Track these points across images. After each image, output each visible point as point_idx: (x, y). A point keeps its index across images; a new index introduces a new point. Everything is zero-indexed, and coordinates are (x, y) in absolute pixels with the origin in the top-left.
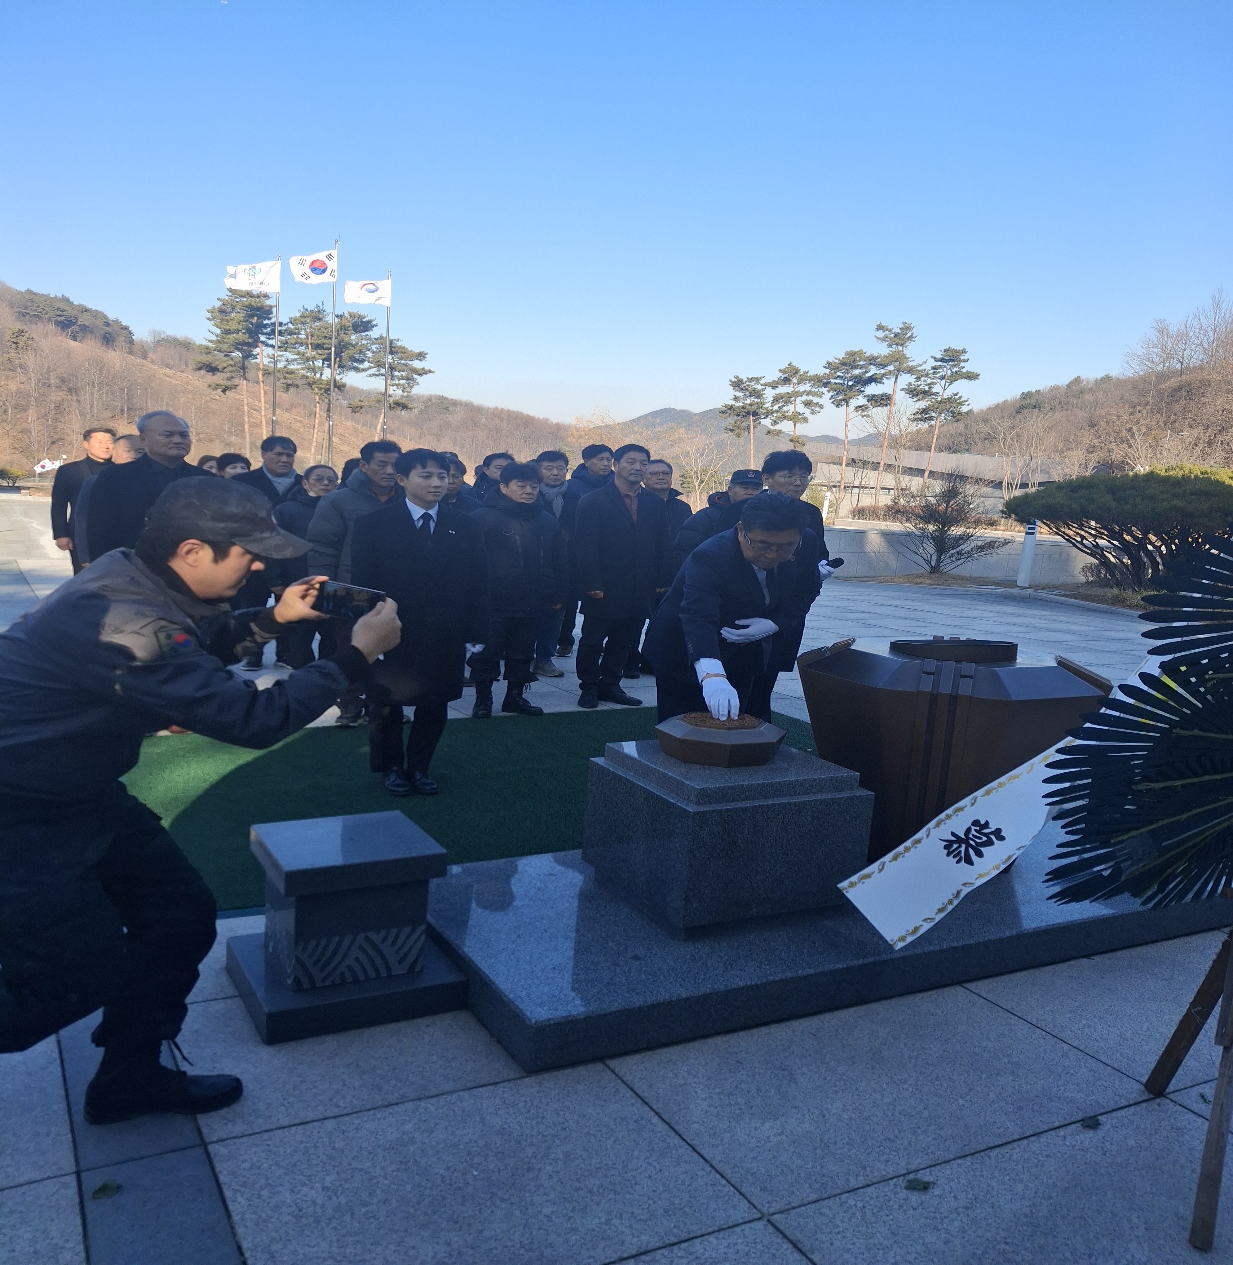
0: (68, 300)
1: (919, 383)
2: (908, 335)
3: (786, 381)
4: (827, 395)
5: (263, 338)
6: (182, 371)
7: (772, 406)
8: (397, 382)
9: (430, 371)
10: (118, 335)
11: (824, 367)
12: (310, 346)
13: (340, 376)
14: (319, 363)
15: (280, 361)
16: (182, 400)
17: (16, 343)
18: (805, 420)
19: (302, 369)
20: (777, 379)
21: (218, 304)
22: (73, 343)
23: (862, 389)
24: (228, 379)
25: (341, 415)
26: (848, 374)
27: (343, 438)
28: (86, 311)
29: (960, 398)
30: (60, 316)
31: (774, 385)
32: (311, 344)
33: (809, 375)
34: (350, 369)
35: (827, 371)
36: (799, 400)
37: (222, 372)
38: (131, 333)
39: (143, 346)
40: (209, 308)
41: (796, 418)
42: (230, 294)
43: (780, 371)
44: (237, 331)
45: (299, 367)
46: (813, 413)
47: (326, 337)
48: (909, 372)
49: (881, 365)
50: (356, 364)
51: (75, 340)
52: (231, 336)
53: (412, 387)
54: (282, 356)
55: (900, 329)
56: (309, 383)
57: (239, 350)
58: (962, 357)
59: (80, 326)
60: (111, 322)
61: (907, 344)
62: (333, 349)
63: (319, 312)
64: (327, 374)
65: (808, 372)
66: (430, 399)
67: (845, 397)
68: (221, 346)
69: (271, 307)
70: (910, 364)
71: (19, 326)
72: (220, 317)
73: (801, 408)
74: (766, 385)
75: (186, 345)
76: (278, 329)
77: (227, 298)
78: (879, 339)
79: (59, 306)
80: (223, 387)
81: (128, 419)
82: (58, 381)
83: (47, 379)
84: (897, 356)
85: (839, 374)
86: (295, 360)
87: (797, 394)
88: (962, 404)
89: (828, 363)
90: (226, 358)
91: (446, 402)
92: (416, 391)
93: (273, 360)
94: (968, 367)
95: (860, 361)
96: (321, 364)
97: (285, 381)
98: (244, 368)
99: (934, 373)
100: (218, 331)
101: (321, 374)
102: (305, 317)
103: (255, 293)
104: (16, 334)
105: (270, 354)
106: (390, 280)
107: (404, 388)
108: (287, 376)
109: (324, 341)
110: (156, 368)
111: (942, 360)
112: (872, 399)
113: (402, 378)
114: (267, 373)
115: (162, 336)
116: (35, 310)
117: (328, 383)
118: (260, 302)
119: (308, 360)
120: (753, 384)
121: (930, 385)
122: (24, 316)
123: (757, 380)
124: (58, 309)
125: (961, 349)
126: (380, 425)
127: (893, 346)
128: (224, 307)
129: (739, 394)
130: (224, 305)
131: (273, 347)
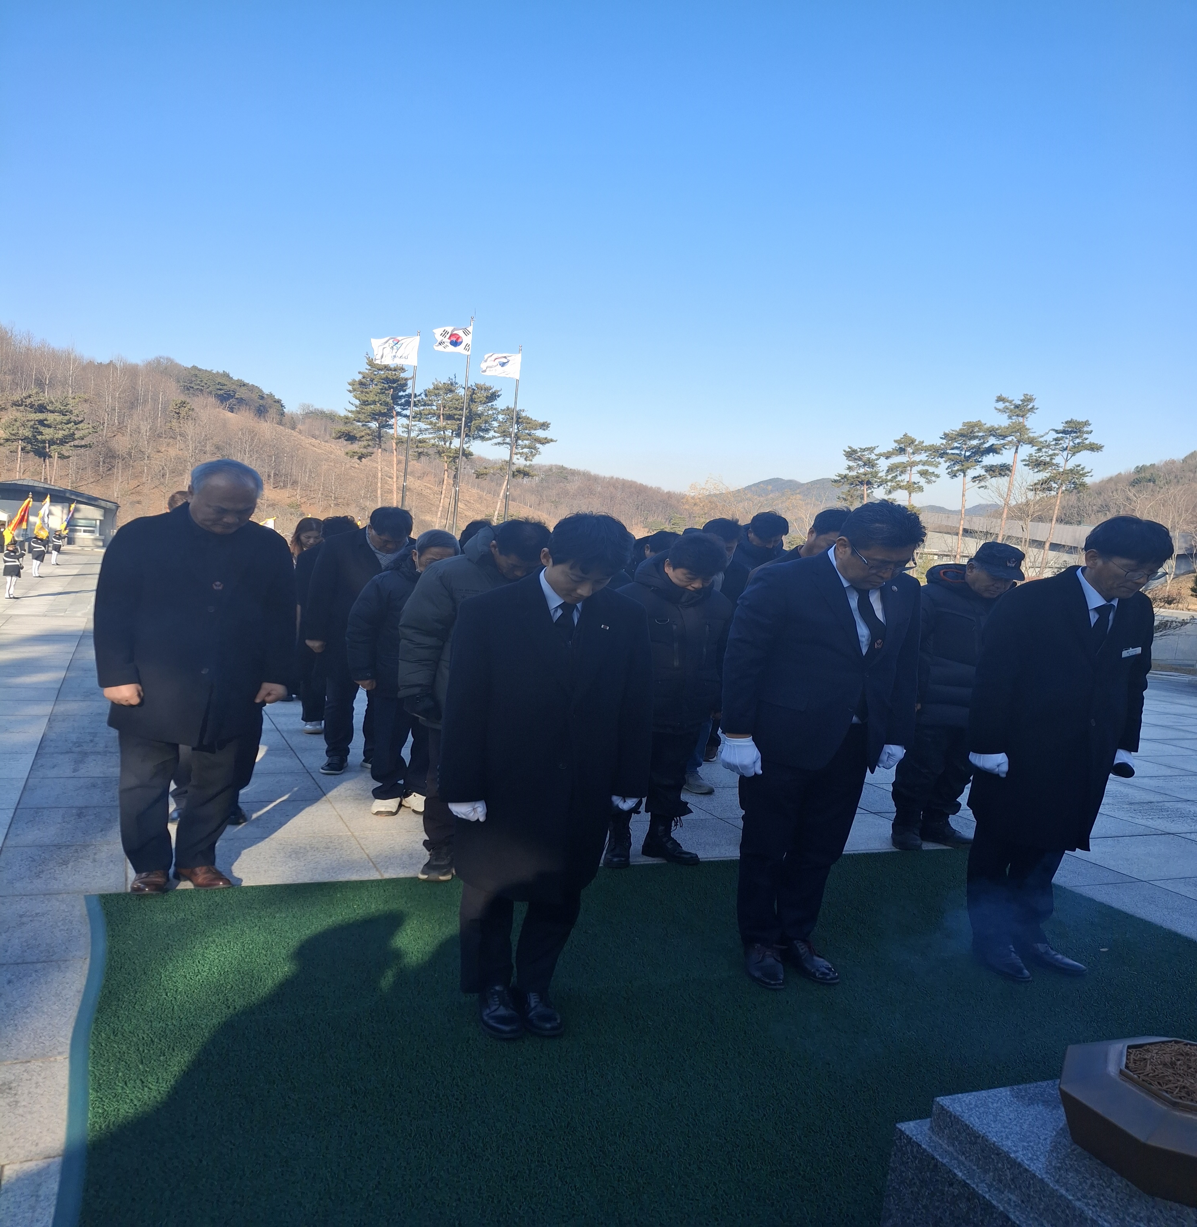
0: (228, 376)
1: (1040, 454)
2: (1030, 407)
3: (902, 451)
4: (943, 467)
5: (398, 409)
6: (327, 441)
7: (887, 476)
8: (521, 451)
9: (552, 441)
10: (270, 407)
11: (941, 438)
12: (441, 416)
13: (467, 445)
14: (448, 433)
15: (413, 430)
16: (325, 467)
17: (178, 413)
18: (921, 489)
19: (434, 438)
20: (891, 450)
21: (359, 377)
22: (230, 414)
23: (980, 460)
24: (365, 447)
25: (468, 483)
26: (965, 444)
27: (469, 505)
28: (244, 385)
29: (1083, 469)
30: (220, 389)
31: (888, 456)
32: (443, 414)
33: (924, 444)
34: (477, 438)
35: (944, 441)
36: (915, 469)
37: (359, 441)
38: (282, 406)
39: (292, 418)
40: (350, 381)
41: (912, 487)
42: (369, 367)
43: (895, 441)
44: (374, 402)
45: (431, 436)
46: (929, 482)
47: (456, 409)
48: (1030, 443)
49: (1001, 436)
50: (481, 434)
51: (232, 412)
52: (369, 407)
53: (534, 456)
54: (415, 425)
55: (1021, 401)
56: (439, 452)
57: (376, 420)
58: (1085, 429)
59: (237, 399)
60: (265, 396)
61: (1028, 415)
62: (464, 419)
63: (452, 384)
64: (456, 443)
65: (923, 442)
66: (550, 469)
67: (962, 468)
68: (360, 416)
69: (406, 379)
70: (1031, 435)
71: (182, 398)
72: (361, 389)
73: (916, 478)
74: (880, 455)
75: (331, 417)
76: (412, 400)
77: (367, 371)
78: (1000, 410)
79: (220, 381)
80: (360, 455)
81: (274, 484)
82: (213, 448)
83: (203, 446)
84: (1018, 428)
85: (956, 445)
86: (426, 430)
87: (913, 464)
88: (1084, 475)
89: (945, 434)
90: (363, 428)
91: (565, 471)
92: (537, 460)
93: (407, 430)
94: (1091, 439)
95: (978, 432)
96: (450, 434)
97: (417, 450)
98: (380, 437)
99: (1056, 444)
100: (357, 402)
101: (451, 443)
102: (438, 389)
103: (392, 366)
104: (179, 405)
105: (405, 424)
106: (520, 355)
107: (527, 457)
108: (420, 445)
109: (454, 412)
110: (303, 438)
111: (1064, 432)
112: (991, 470)
113: (525, 447)
114: (400, 441)
115: (311, 409)
116: (199, 385)
117: (457, 451)
118: (395, 374)
119: (439, 429)
120: (866, 453)
121: (1052, 456)
122: (188, 389)
123: (871, 450)
124: (219, 383)
125: (1084, 420)
126: (503, 491)
127: (1013, 418)
128: (364, 380)
129: (851, 464)
130: (364, 377)
131: (406, 416)
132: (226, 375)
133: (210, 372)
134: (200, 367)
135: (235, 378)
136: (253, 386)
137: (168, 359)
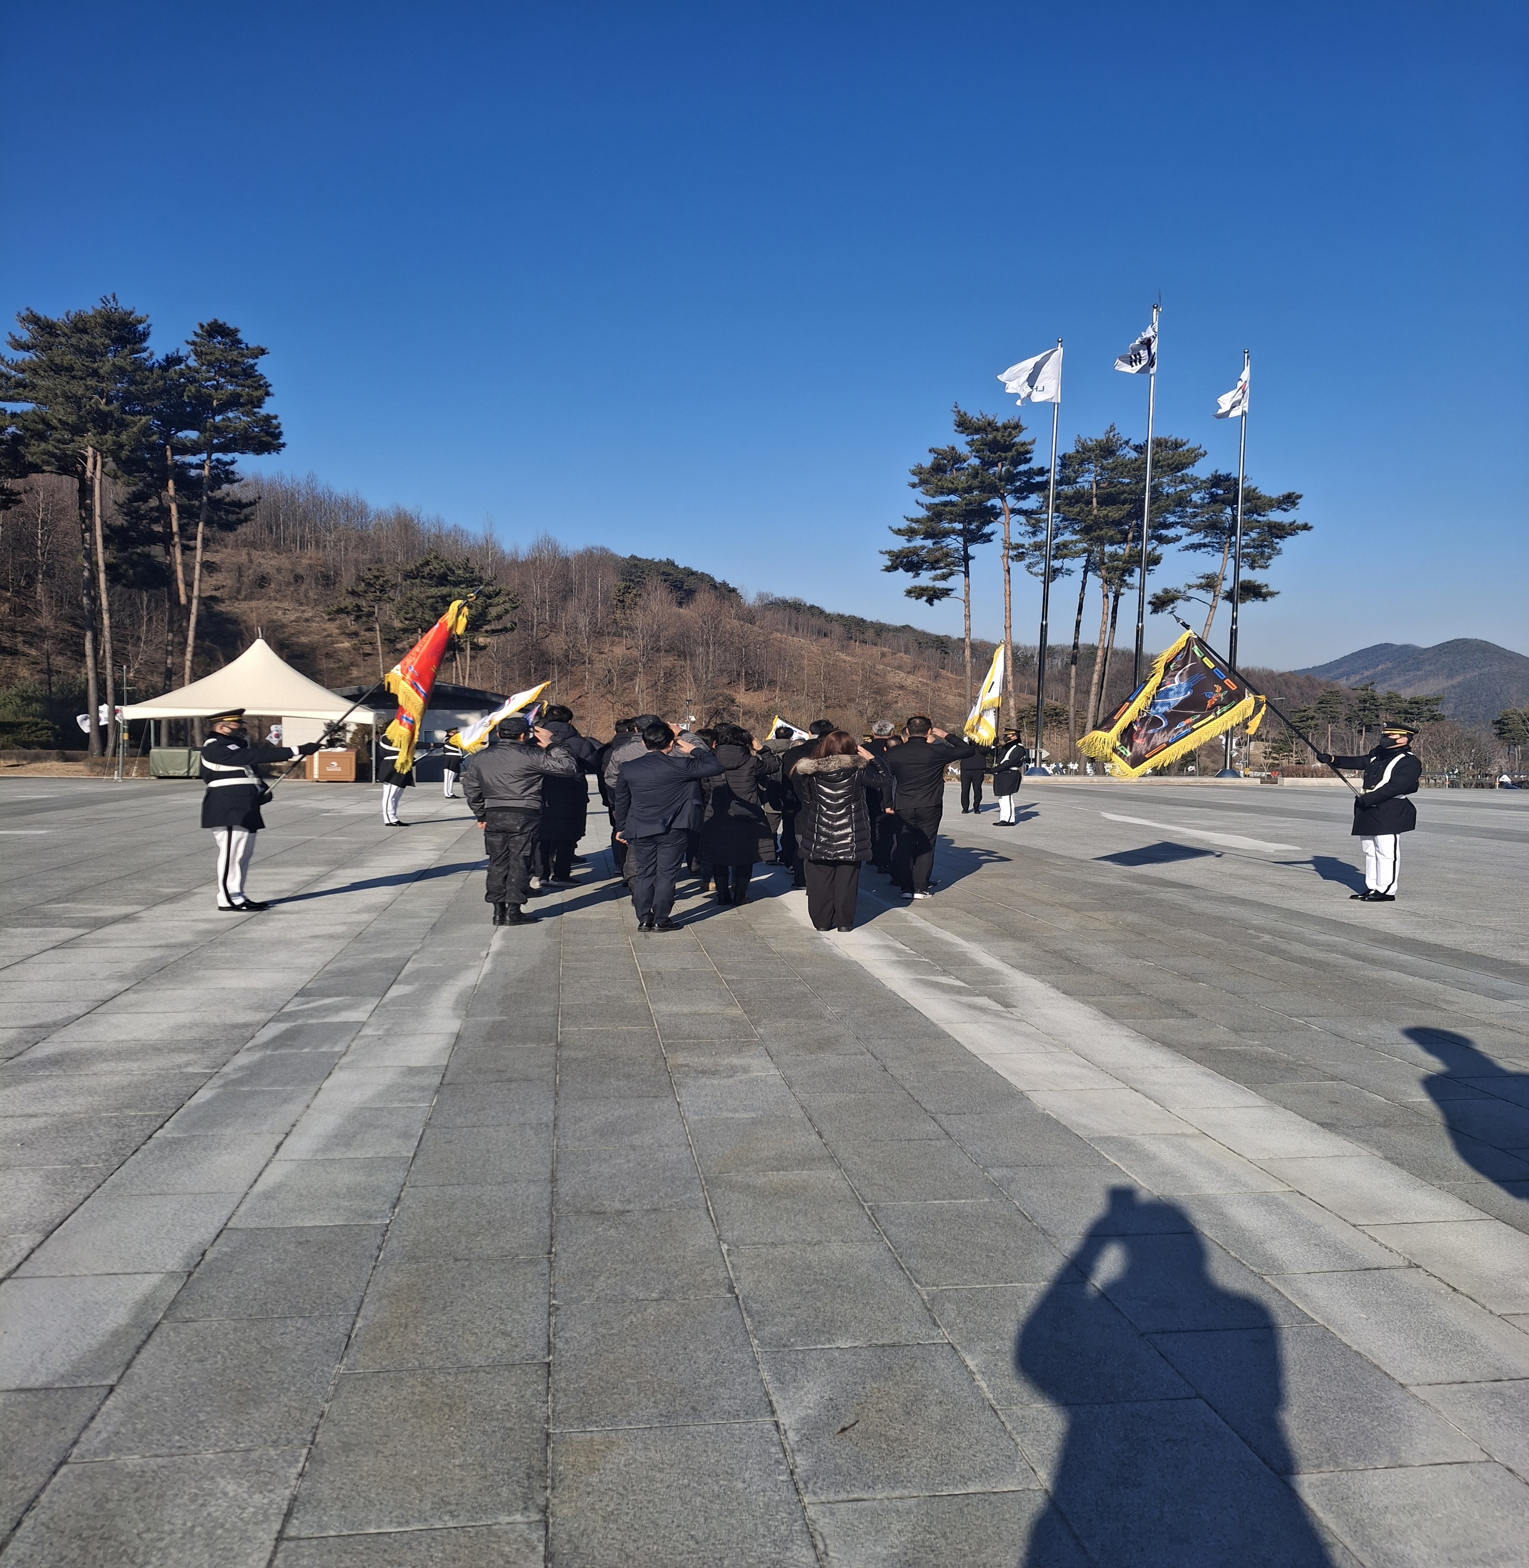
0: (673, 564)
9: (1306, 526)
17: (622, 602)
22: (679, 609)
24: (943, 578)
40: (914, 467)
51: (682, 605)
59: (686, 590)
60: (718, 585)
63: (1110, 440)
69: (1032, 439)
72: (934, 476)
76: (1037, 479)
79: (664, 569)
80: (930, 593)
81: (746, 685)
82: (668, 643)
83: (656, 641)
90: (936, 547)
100: (931, 501)
102: (1085, 451)
103: (1001, 422)
116: (640, 577)
118: (1008, 436)
124: (664, 573)
128: (940, 461)
130: (941, 456)
132: (670, 563)
133: (652, 561)
134: (639, 556)
135: (681, 566)
136: (703, 574)
137: (602, 549)
